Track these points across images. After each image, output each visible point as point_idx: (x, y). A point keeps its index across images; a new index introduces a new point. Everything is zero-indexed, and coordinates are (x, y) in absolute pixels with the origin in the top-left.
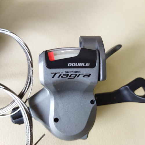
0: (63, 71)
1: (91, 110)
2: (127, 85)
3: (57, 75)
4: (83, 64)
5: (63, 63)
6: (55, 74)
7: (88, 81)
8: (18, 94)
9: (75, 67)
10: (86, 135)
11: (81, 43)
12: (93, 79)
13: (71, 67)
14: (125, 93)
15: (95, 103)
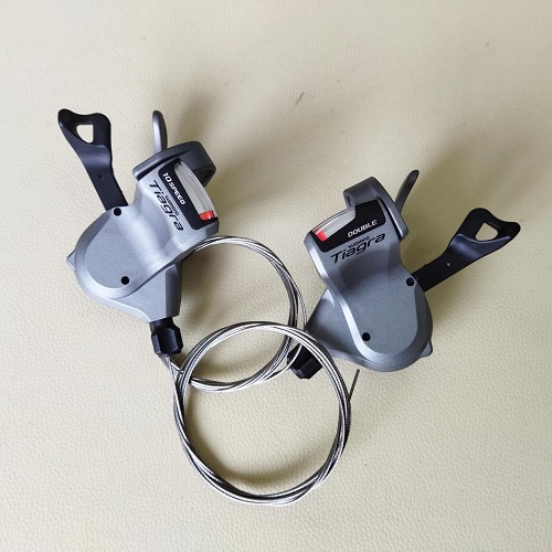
0: (344, 247)
1: (414, 297)
2: (458, 233)
3: (340, 256)
4: (368, 226)
5: (340, 237)
6: (337, 255)
7: (385, 244)
8: (287, 323)
9: (359, 234)
10: (428, 345)
11: (348, 200)
12: (391, 238)
13: (354, 237)
14: (462, 247)
15: (416, 282)
